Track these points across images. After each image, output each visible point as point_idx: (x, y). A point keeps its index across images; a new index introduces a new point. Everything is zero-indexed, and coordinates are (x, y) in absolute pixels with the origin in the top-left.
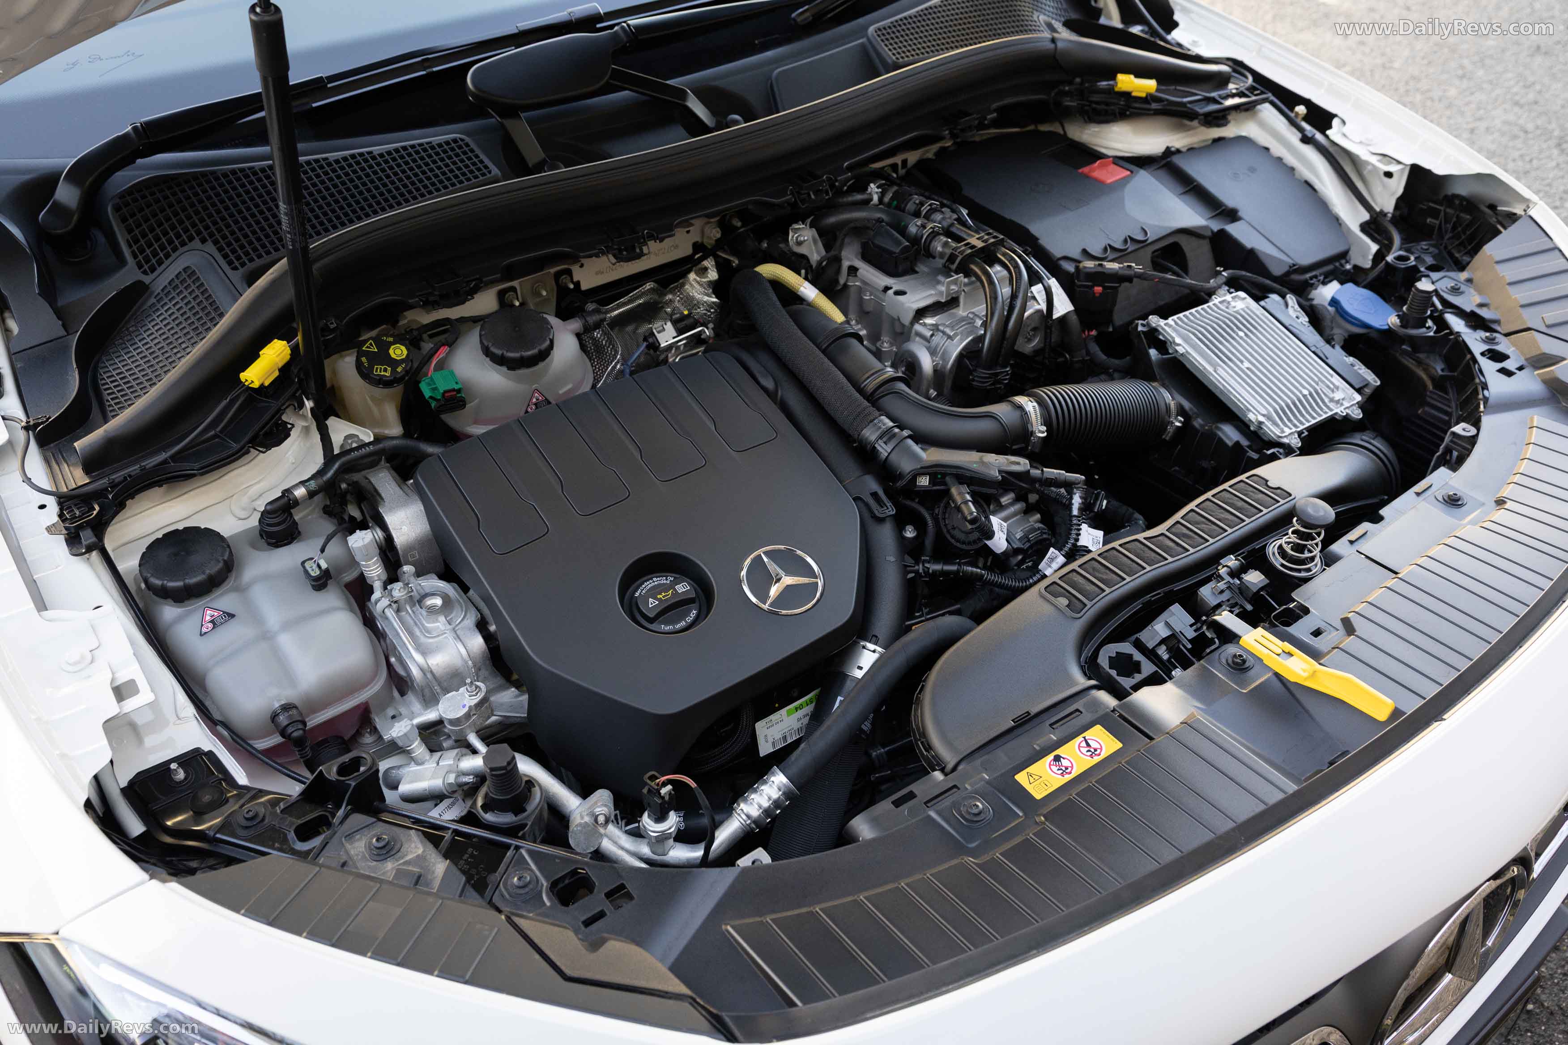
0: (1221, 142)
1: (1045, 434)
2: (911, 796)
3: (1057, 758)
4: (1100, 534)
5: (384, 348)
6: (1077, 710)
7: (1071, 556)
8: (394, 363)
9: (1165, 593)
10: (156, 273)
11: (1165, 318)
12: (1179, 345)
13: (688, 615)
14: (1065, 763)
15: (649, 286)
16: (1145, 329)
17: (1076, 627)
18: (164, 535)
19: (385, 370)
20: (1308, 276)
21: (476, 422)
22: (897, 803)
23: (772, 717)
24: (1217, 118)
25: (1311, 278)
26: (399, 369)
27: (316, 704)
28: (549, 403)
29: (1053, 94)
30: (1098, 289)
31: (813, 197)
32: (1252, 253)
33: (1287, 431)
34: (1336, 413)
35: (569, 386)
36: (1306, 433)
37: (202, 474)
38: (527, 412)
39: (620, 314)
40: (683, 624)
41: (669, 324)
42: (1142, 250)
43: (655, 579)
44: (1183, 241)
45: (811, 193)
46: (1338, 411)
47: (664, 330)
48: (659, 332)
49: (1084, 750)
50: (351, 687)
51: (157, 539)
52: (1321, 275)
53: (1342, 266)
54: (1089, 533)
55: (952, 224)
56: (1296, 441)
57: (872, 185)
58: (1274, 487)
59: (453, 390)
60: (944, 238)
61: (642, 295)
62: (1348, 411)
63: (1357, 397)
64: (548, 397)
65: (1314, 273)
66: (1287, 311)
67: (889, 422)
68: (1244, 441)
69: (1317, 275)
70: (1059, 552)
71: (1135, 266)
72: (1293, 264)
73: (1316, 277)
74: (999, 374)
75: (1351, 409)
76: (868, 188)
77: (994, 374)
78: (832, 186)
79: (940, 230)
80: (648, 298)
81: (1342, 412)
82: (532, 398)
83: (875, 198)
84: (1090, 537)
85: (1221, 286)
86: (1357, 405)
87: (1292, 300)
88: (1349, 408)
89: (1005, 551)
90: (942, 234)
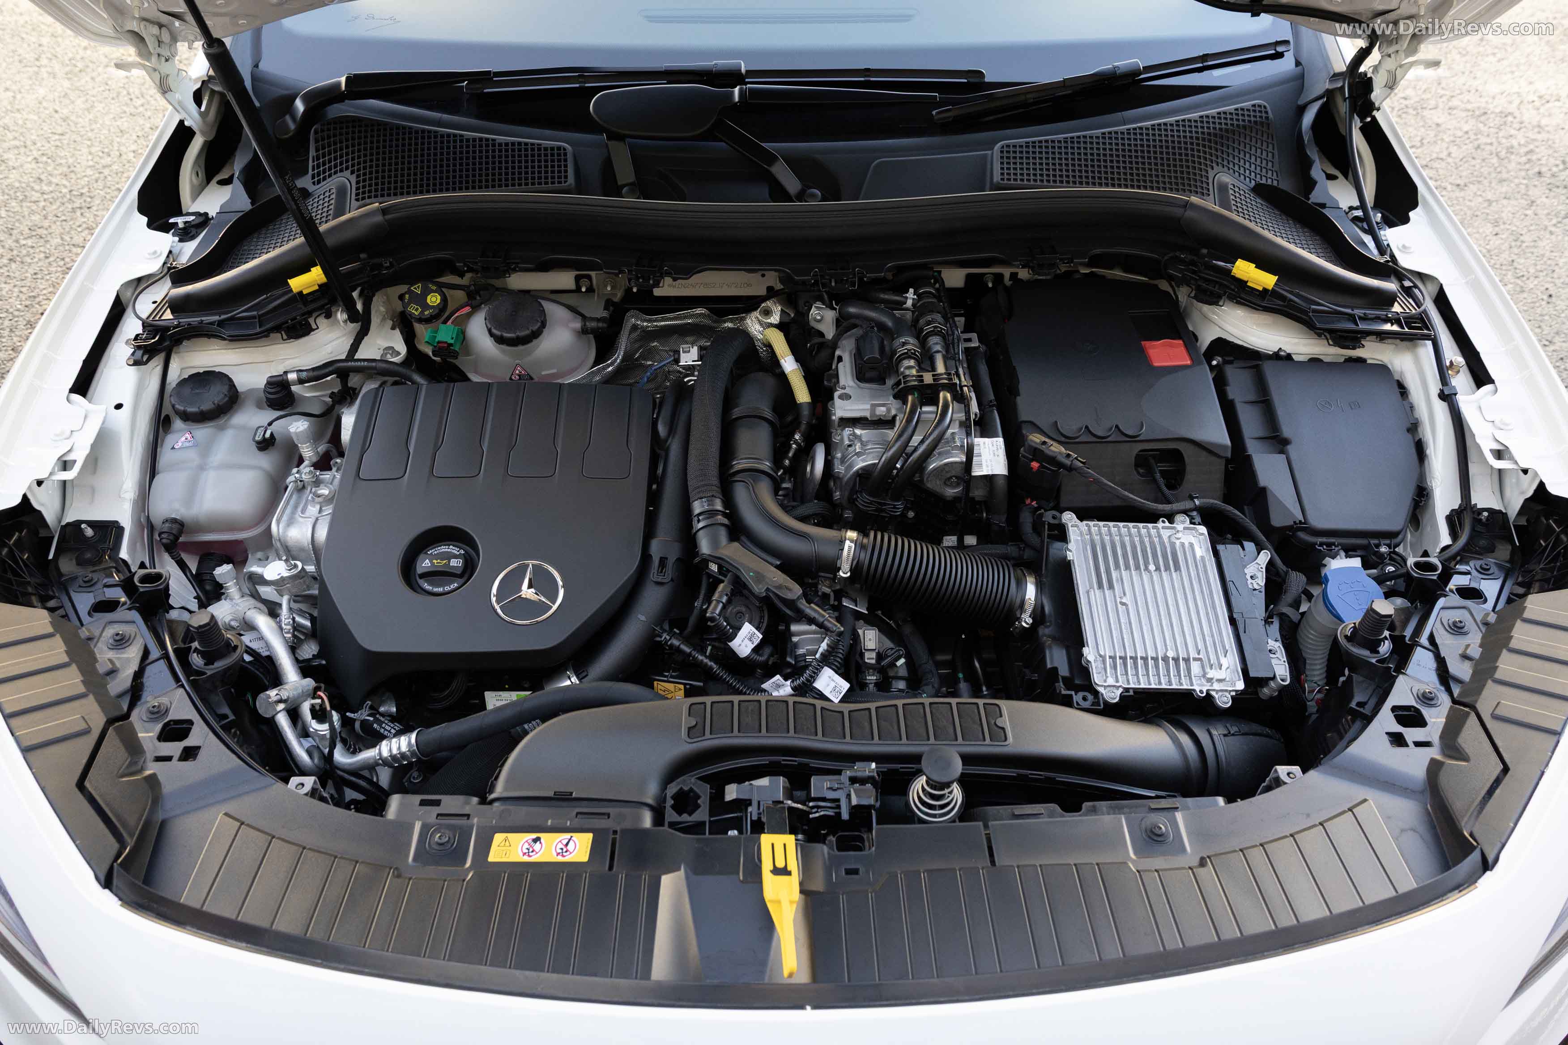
0: (1359, 365)
1: (849, 574)
2: (437, 803)
3: (536, 840)
4: (845, 686)
5: (425, 294)
6: (609, 815)
7: (799, 691)
8: (425, 306)
9: (800, 764)
10: (320, 185)
11: (1081, 518)
12: (1070, 551)
13: (449, 585)
14: (537, 846)
15: (699, 311)
16: (1052, 521)
17: (684, 747)
18: (205, 372)
19: (417, 310)
20: (1320, 540)
21: (476, 372)
22: (423, 803)
23: (501, 693)
24: (1346, 338)
25: (1321, 544)
26: (426, 313)
27: (199, 527)
28: (532, 378)
29: (1166, 258)
30: (1035, 465)
31: (833, 284)
32: (1263, 492)
33: (1111, 681)
34: (1194, 690)
35: (554, 371)
36: (1131, 693)
37: (230, 341)
38: (511, 379)
39: (665, 326)
40: (440, 590)
41: (696, 348)
42: (1129, 444)
43: (451, 547)
44: (1187, 451)
45: (833, 281)
46: (1198, 689)
47: (689, 351)
48: (684, 352)
49: (560, 846)
50: (230, 525)
51: (199, 373)
52: (1339, 545)
53: (1378, 546)
54: (833, 680)
55: (938, 352)
56: (1113, 696)
57: (911, 290)
58: (1000, 725)
59: (446, 343)
60: (912, 363)
61: (691, 316)
62: (1213, 693)
63: (1240, 685)
64: (531, 374)
65: (1332, 540)
66: (1245, 566)
67: (719, 506)
68: (1064, 671)
69: (1333, 544)
70: (788, 682)
71: (1076, 458)
72: (1300, 521)
73: (1329, 545)
74: (885, 504)
75: (1220, 694)
76: (907, 292)
77: (878, 503)
78: (861, 280)
79: (915, 354)
80: (697, 320)
81: (1201, 692)
82: (515, 369)
83: (909, 303)
84: (833, 685)
85: (1185, 512)
86: (1234, 694)
87: (1264, 557)
88: (1217, 691)
89: (747, 658)
90: (914, 359)
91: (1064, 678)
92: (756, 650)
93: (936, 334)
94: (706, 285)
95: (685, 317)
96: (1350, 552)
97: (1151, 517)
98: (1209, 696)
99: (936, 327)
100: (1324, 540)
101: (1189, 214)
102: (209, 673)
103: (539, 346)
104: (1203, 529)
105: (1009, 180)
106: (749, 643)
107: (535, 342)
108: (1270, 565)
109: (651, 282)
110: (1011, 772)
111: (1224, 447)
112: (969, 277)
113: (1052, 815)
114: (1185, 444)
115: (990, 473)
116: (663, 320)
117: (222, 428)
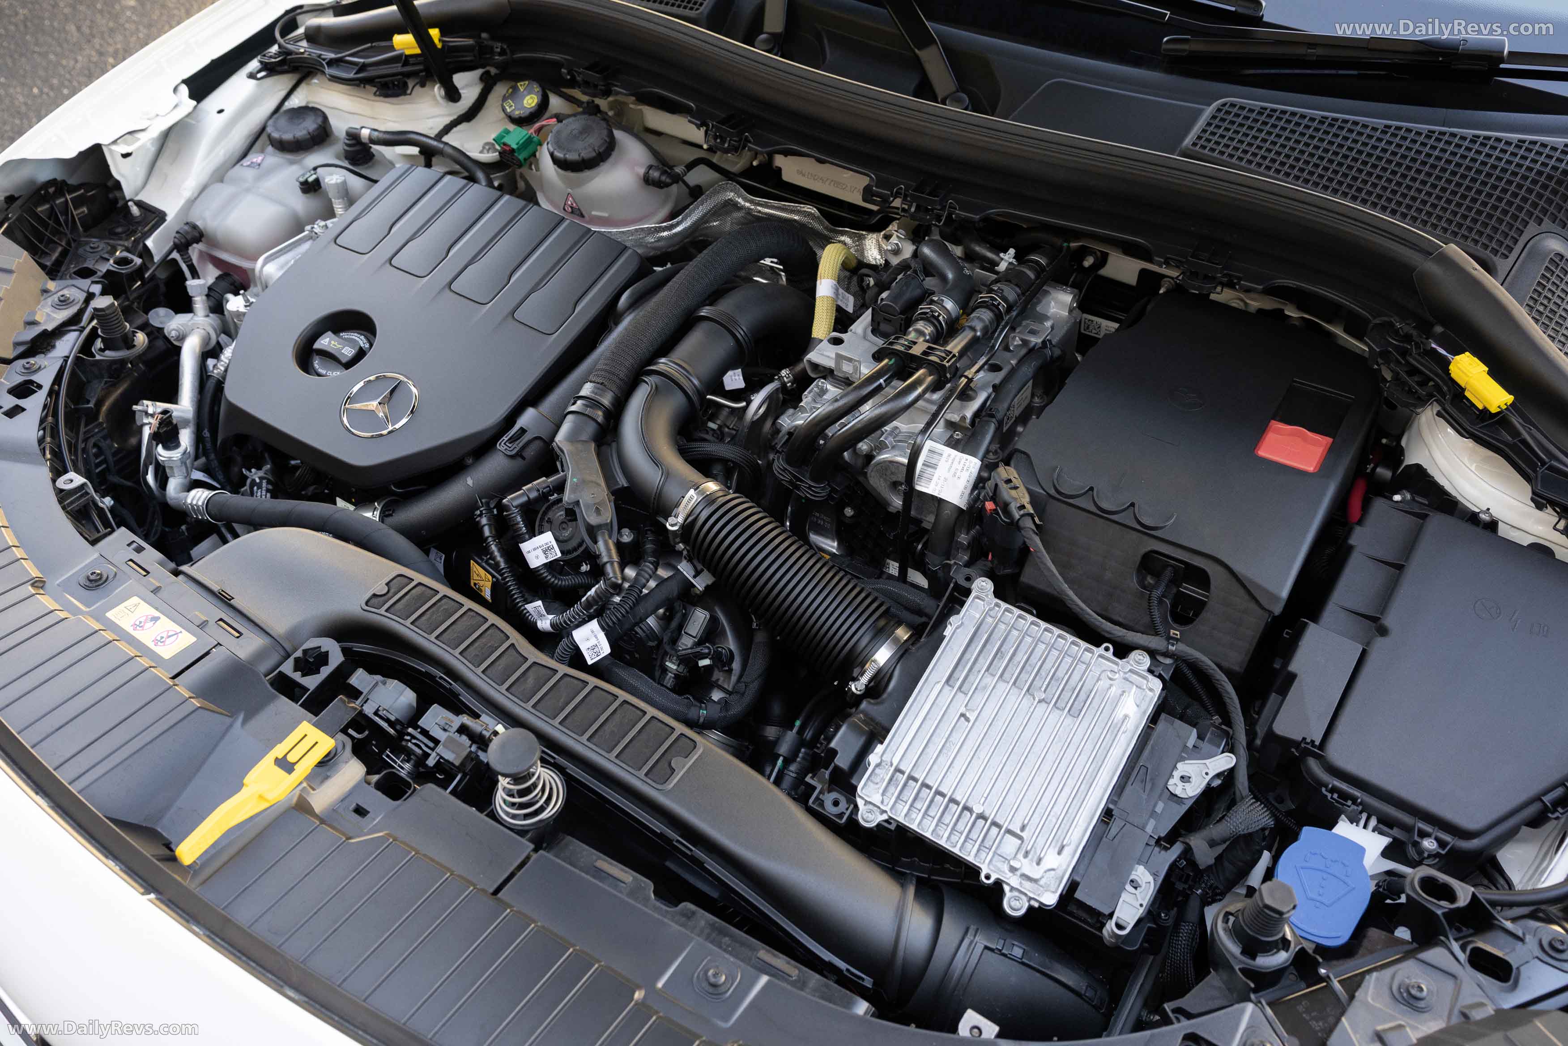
1: (677, 528)
2: (140, 550)
3: (156, 619)
4: (606, 650)
5: (526, 93)
6: (240, 635)
8: (519, 107)
11: (998, 595)
12: (951, 625)
13: (331, 369)
14: (149, 624)
15: (808, 208)
16: (959, 581)
18: (311, 107)
19: (510, 107)
20: (1335, 783)
22: (131, 545)
27: (216, 242)
28: (582, 216)
30: (990, 506)
33: (876, 799)
34: (980, 869)
35: (604, 214)
36: (892, 827)
38: (564, 209)
42: (1138, 535)
43: (362, 337)
46: (985, 870)
49: (164, 634)
50: (239, 250)
52: (1361, 804)
53: (1423, 835)
54: (596, 636)
55: (973, 329)
56: (869, 818)
57: (1012, 251)
58: (673, 764)
59: (509, 146)
60: (928, 330)
61: (798, 212)
62: (1006, 888)
63: (1050, 899)
64: (582, 210)
65: (1357, 793)
66: (1182, 759)
67: (606, 400)
68: (843, 761)
69: (1354, 800)
70: (551, 617)
71: (1031, 515)
72: (1313, 742)
73: (1344, 796)
74: (801, 481)
75: (1016, 894)
76: (1005, 251)
77: (795, 477)
78: (949, 216)
79: (937, 318)
80: (805, 220)
81: (988, 877)
82: (567, 199)
83: (1002, 267)
84: (593, 642)
85: (1152, 653)
86: (1036, 905)
87: (1224, 762)
88: (1012, 889)
89: (536, 570)
90: (935, 326)
91: (837, 768)
92: (550, 566)
93: (987, 307)
94: (837, 184)
95: (792, 212)
96: (1385, 824)
97: (1094, 637)
98: (998, 885)
99: (993, 299)
100: (1338, 783)
101: (1431, 267)
102: (98, 357)
103: (592, 179)
104: (1157, 685)
105: (1204, 147)
106: (542, 556)
107: (587, 173)
108: (1228, 776)
109: (726, 145)
110: (657, 826)
111: (1275, 598)
112: (1143, 273)
113: (633, 893)
114: (1219, 568)
115: (936, 494)
116: (766, 206)
117: (292, 163)
